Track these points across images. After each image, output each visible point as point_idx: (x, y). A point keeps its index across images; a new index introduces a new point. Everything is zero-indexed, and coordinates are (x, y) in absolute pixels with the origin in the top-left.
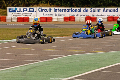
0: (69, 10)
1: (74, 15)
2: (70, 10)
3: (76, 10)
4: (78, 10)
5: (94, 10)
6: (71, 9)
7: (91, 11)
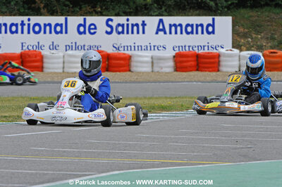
0: (20, 27)
1: (39, 46)
2: (23, 24)
3: (45, 25)
4: (57, 25)
5: (119, 25)
6: (26, 22)
7: (109, 30)
